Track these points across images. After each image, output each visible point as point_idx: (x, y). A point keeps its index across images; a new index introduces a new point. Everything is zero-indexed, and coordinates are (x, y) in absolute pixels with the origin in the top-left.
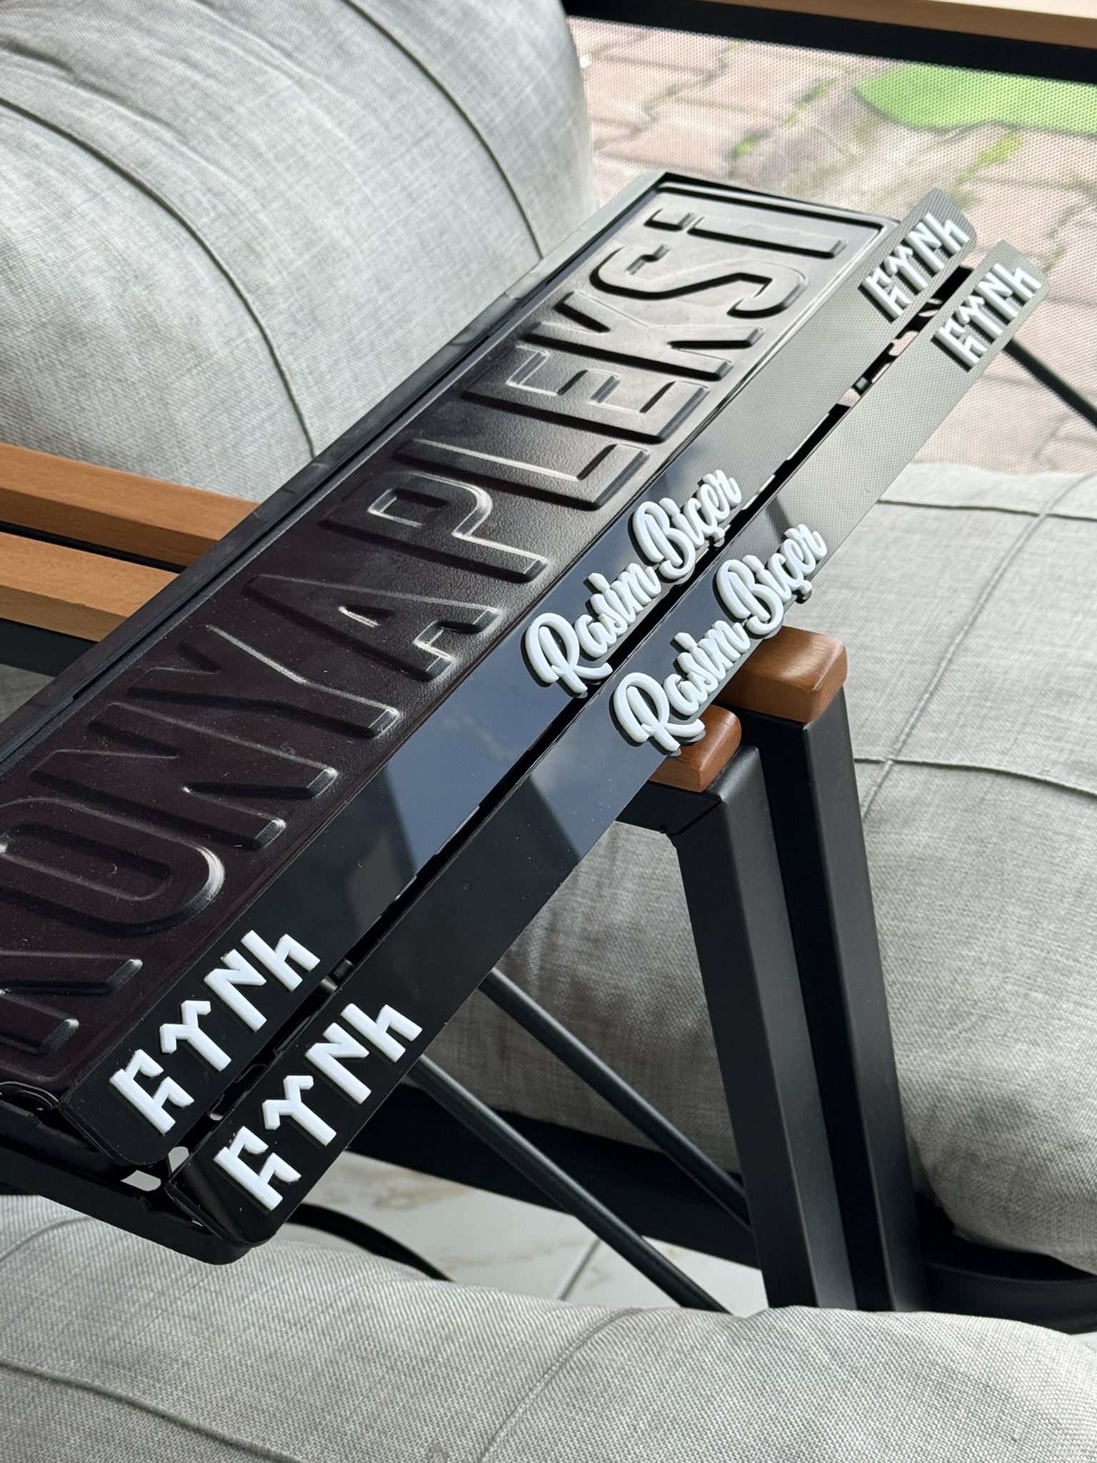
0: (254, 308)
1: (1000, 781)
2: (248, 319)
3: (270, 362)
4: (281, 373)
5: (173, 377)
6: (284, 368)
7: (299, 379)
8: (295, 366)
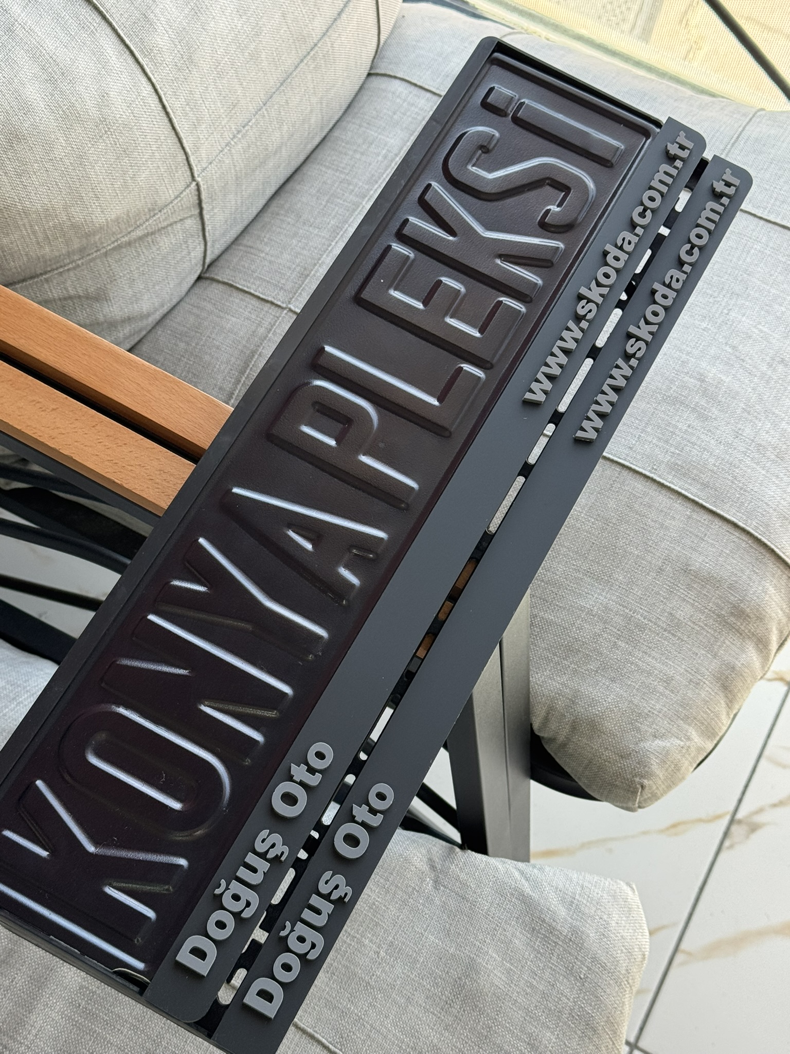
0: (148, 71)
1: (625, 473)
2: (144, 80)
3: (160, 107)
4: (167, 114)
5: (90, 145)
6: (169, 110)
7: (179, 112)
8: (177, 105)
